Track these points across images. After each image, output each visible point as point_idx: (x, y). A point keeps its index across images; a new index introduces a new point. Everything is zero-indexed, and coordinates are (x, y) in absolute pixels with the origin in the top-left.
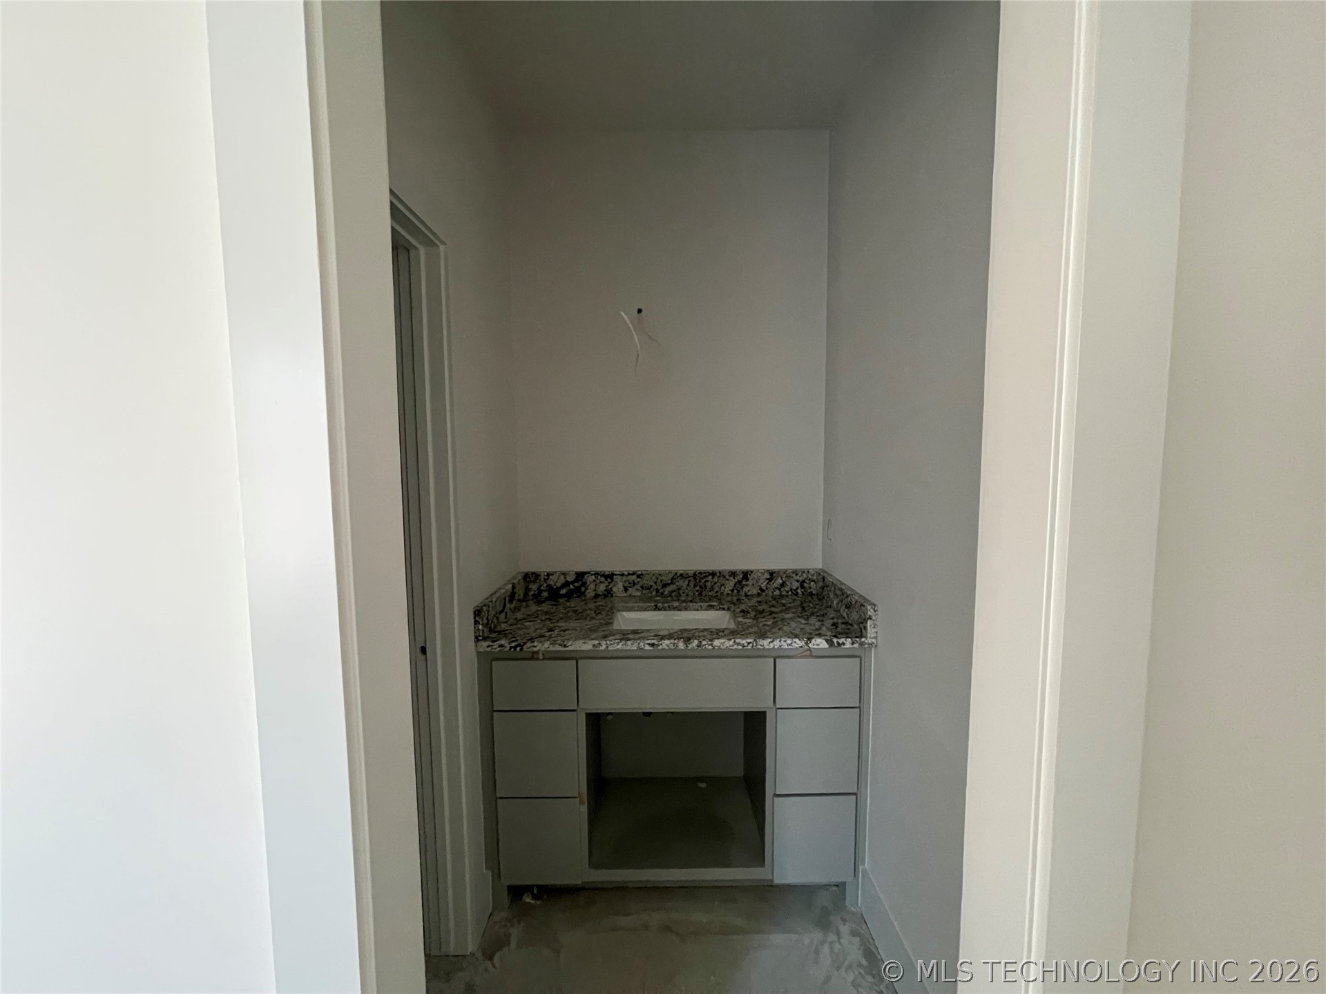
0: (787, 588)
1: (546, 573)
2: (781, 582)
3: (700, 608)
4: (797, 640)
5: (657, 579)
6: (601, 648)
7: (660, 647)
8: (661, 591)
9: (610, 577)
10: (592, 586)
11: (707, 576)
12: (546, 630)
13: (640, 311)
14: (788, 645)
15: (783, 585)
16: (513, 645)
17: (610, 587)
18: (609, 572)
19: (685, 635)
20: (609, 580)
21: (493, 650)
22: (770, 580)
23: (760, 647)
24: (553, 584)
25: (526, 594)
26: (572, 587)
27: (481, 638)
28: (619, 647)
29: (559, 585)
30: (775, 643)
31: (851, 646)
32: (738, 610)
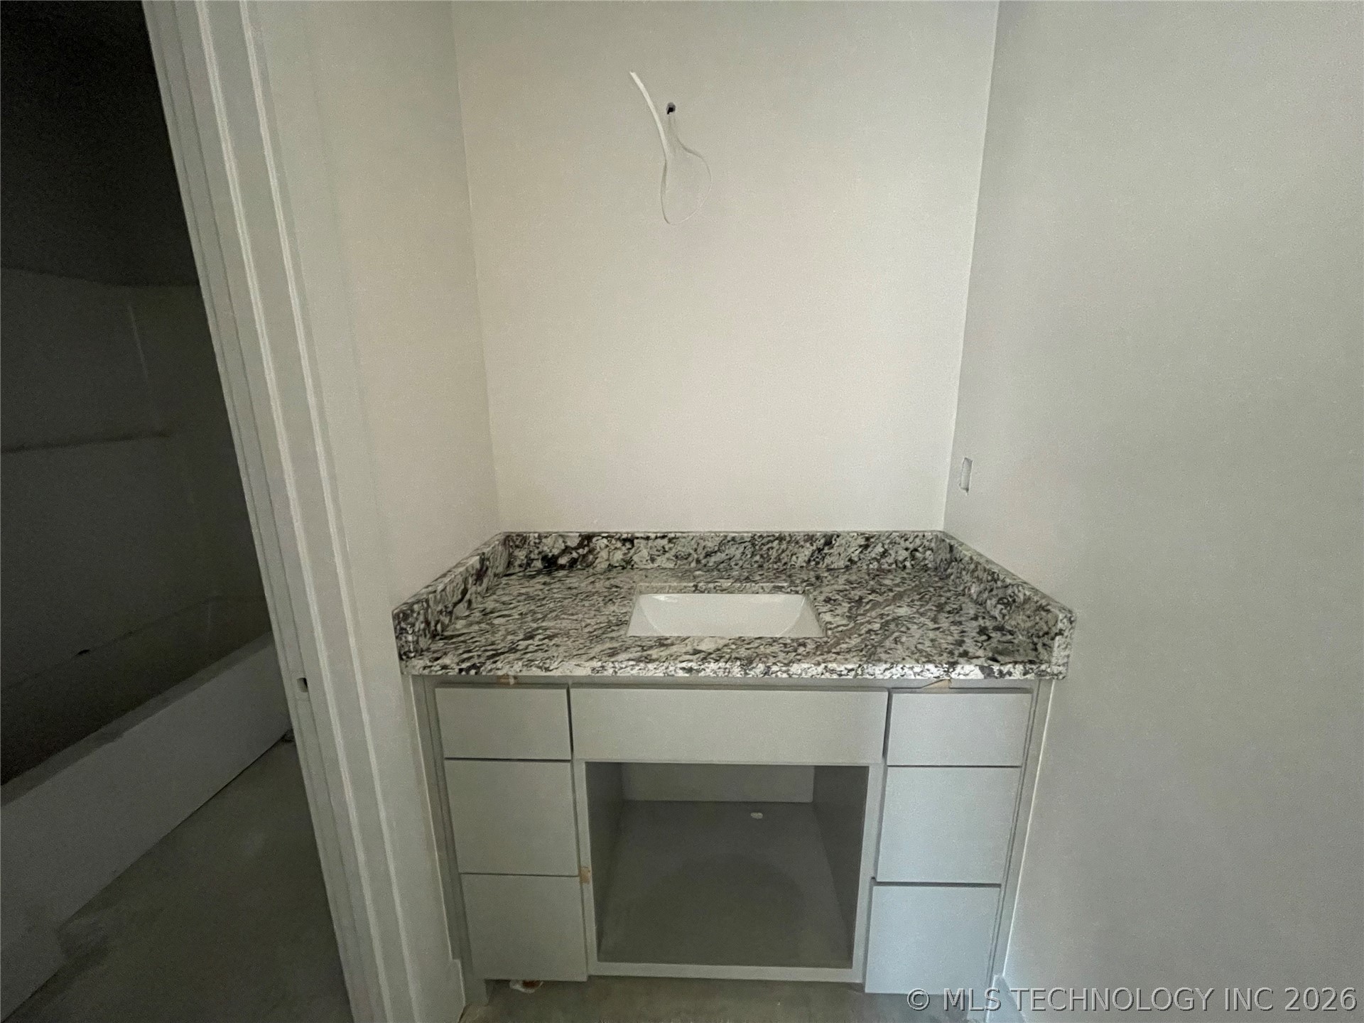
0: (890, 560)
1: (536, 535)
2: (882, 550)
3: (761, 590)
4: (930, 666)
5: (698, 544)
6: (605, 673)
7: (702, 674)
8: (704, 562)
9: (630, 540)
10: (604, 554)
11: (772, 542)
12: (521, 636)
13: (671, 110)
14: (915, 674)
15: (884, 554)
16: (464, 666)
17: (630, 555)
18: (628, 533)
19: (743, 653)
20: (628, 545)
21: (433, 673)
22: (866, 547)
23: (868, 676)
24: (548, 550)
25: (510, 564)
26: (575, 555)
27: (412, 655)
28: (635, 672)
29: (556, 552)
30: (893, 670)
31: (1023, 678)
32: (822, 598)
